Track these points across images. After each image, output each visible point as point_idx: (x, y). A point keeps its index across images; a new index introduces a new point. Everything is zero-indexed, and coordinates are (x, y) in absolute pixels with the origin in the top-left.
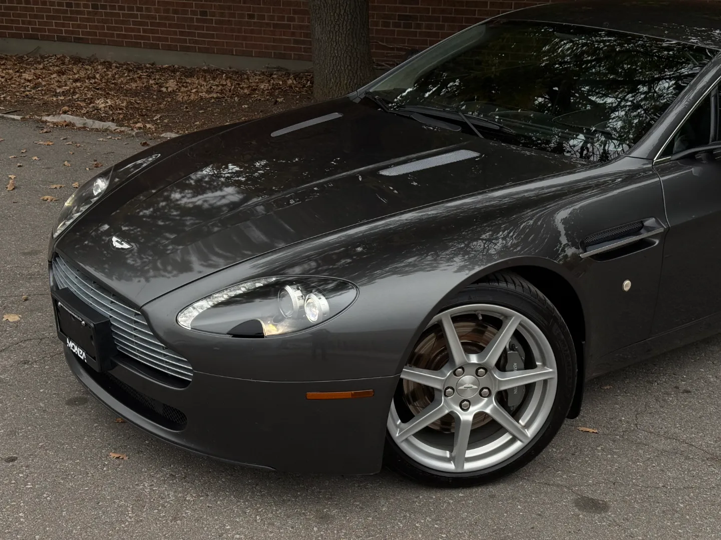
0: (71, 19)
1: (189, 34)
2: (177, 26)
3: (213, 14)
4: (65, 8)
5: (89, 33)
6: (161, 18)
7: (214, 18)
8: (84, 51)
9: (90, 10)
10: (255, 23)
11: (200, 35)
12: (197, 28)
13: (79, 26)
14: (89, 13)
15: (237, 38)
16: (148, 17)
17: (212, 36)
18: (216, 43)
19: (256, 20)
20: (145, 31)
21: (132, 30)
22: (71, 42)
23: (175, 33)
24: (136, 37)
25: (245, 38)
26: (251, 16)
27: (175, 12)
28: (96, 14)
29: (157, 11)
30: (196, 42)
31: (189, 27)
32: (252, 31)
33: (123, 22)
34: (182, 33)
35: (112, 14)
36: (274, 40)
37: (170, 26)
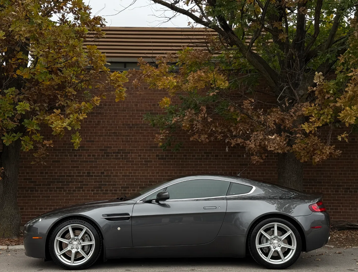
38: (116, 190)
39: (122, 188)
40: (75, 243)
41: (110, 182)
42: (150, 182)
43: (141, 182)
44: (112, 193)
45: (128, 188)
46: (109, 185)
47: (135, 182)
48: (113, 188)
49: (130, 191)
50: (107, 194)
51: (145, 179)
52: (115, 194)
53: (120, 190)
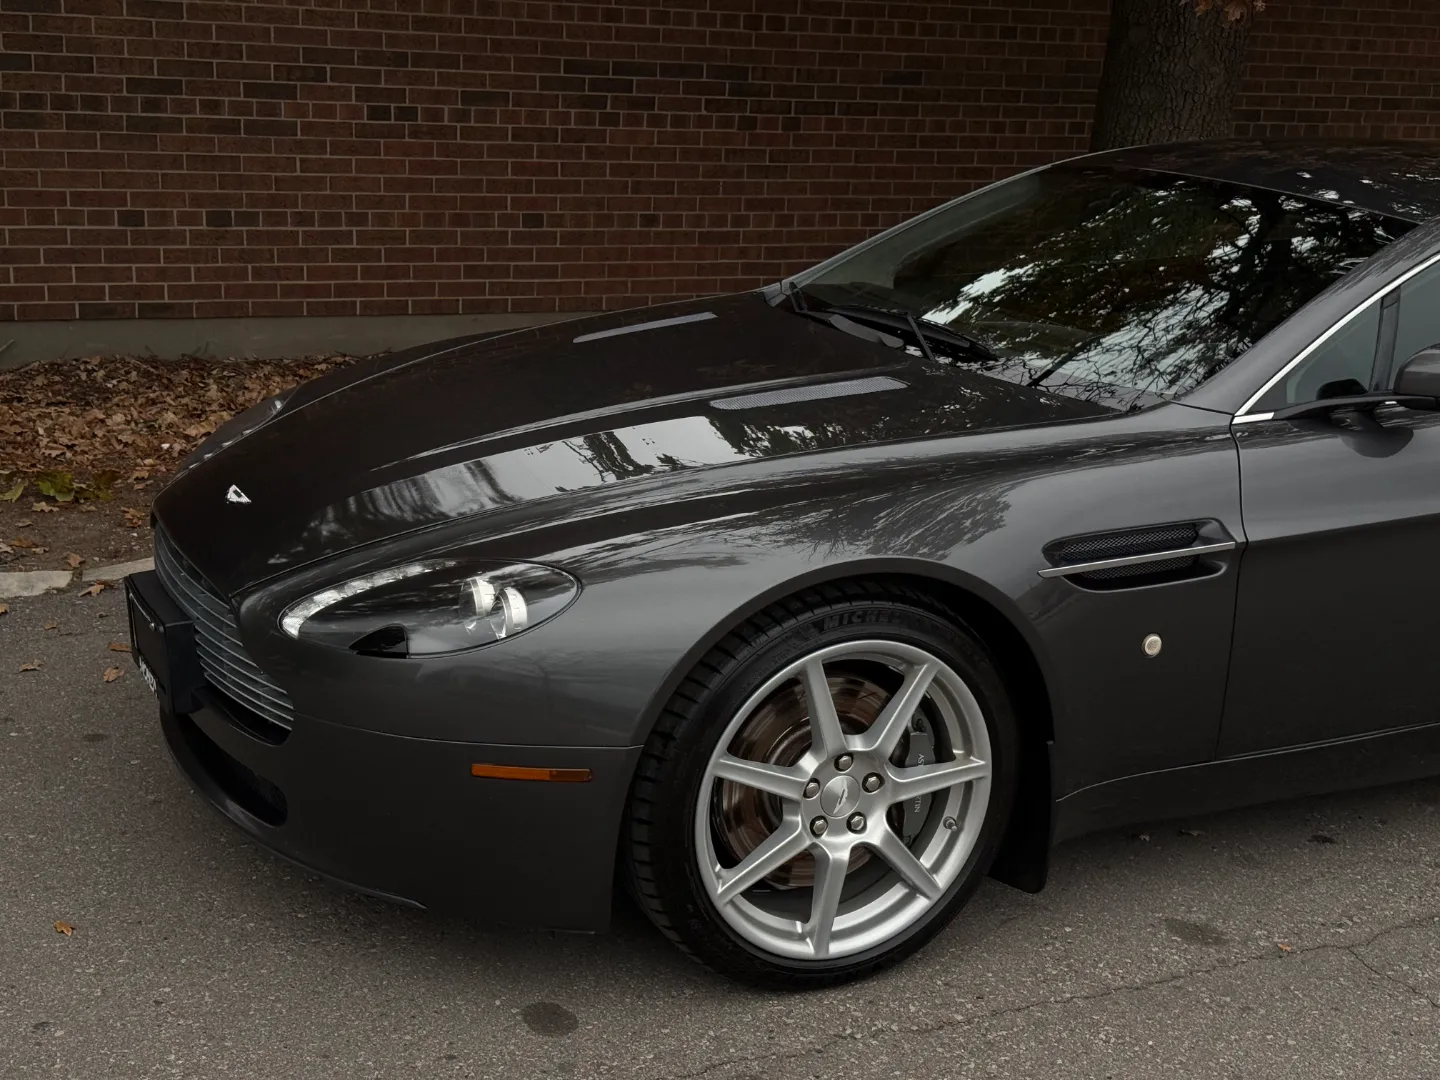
0: (134, 256)
1: (490, 271)
2: (463, 254)
3: (558, 221)
4: (116, 227)
5: (195, 292)
6: (417, 237)
7: (558, 229)
8: (172, 340)
9: (204, 227)
10: (658, 234)
11: (519, 272)
12: (514, 255)
13: (162, 274)
14: (197, 237)
15: (614, 271)
16: (380, 238)
17: (552, 272)
18: (559, 288)
19: (660, 229)
20: (368, 272)
21: (333, 273)
22: (132, 318)
23: (455, 272)
24: (341, 291)
25: (633, 270)
26: (650, 221)
27: (460, 220)
28: (220, 238)
29: (408, 220)
30: (510, 289)
31: (493, 255)
32: (650, 254)
33: (305, 255)
34: (471, 271)
35: (273, 238)
36: (701, 269)
37: (443, 255)
38: (96, 103)
39: (134, 85)
40: (839, 783)
41: (55, 44)
42: (309, 55)
43: (254, 53)
44: (73, 121)
45: (175, 87)
46: (46, 63)
47: (216, 51)
48: (74, 84)
49: (184, 107)
50: (38, 121)
51: (282, 34)
52: (94, 123)
53: (120, 104)
